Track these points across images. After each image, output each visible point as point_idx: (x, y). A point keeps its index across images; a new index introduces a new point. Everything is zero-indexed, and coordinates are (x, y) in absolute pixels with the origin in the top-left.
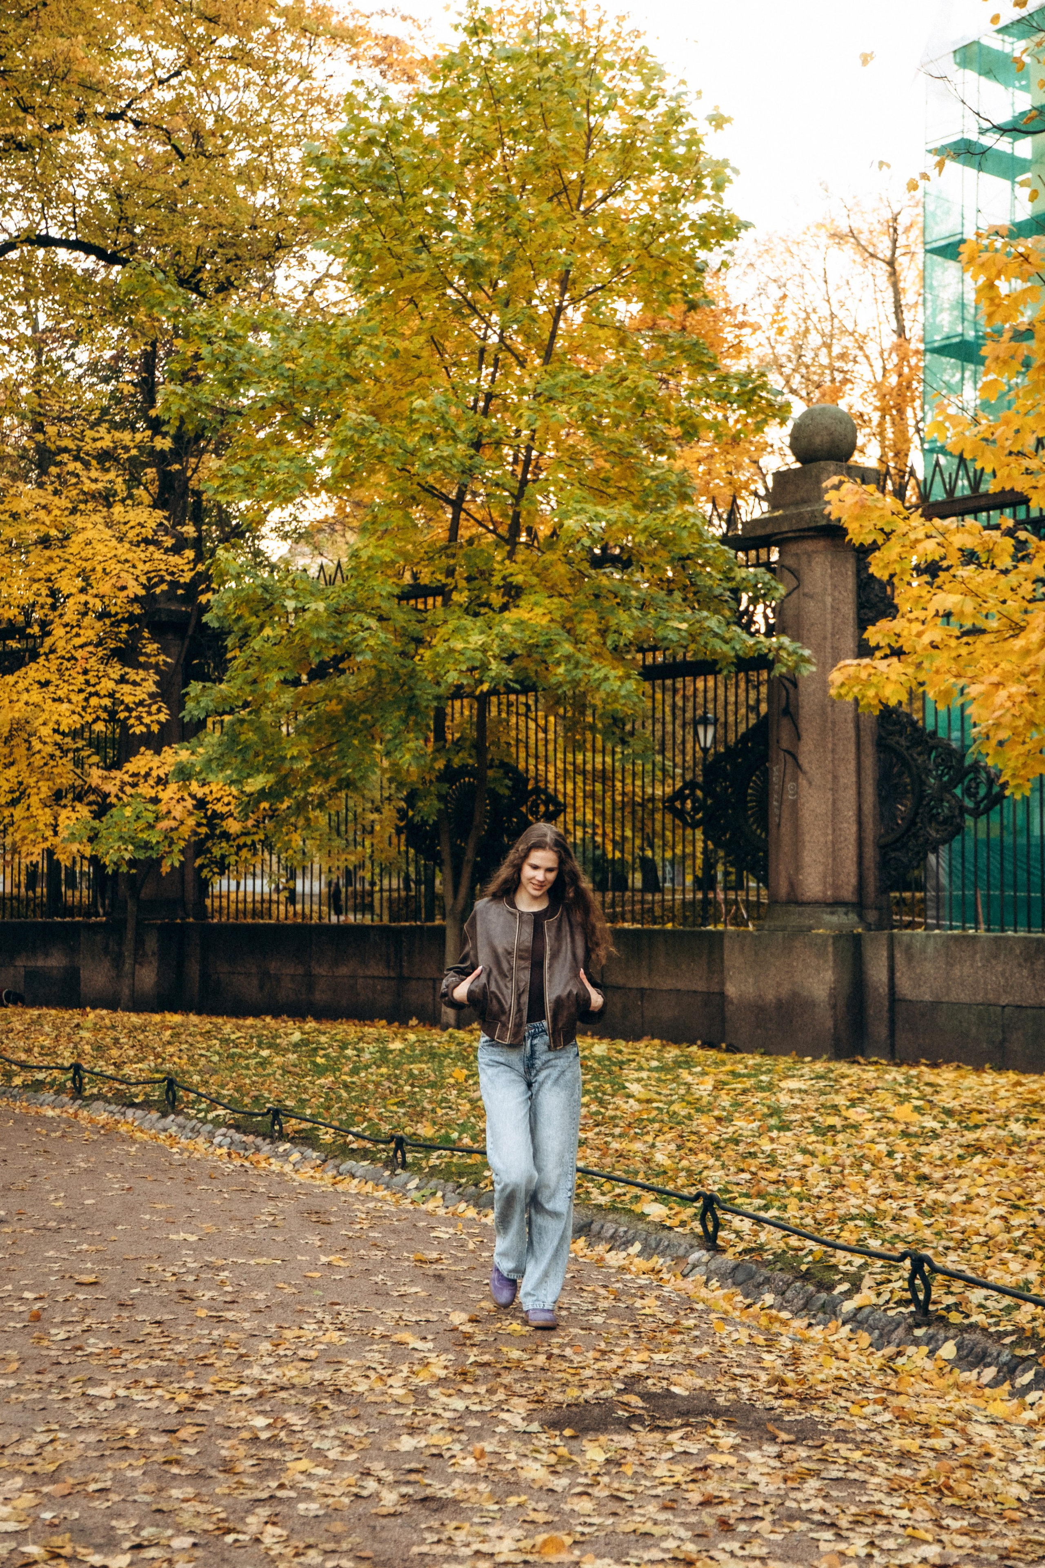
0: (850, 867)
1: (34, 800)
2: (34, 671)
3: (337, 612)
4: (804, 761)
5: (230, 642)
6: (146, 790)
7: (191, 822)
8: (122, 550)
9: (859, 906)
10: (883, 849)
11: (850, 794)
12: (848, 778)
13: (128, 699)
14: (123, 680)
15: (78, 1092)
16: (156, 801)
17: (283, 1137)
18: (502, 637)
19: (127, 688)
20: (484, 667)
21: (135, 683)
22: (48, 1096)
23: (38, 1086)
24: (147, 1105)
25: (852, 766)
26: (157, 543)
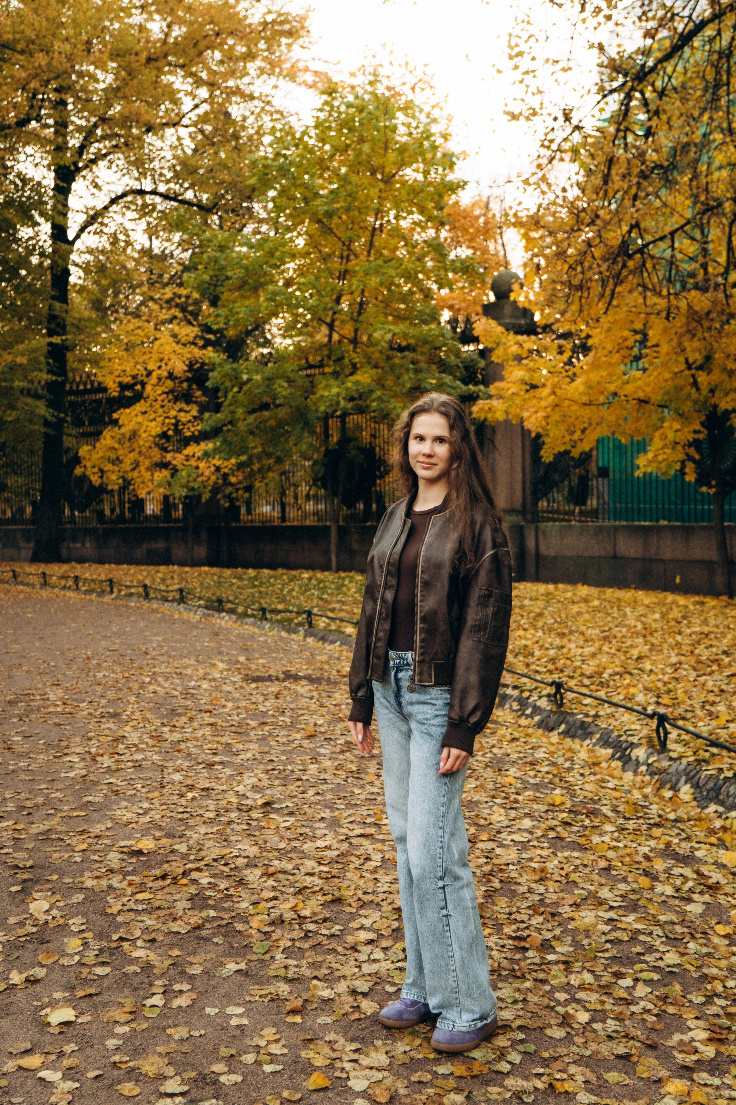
0: (519, 494)
1: (142, 468)
2: (140, 407)
3: (269, 379)
4: (497, 444)
5: (220, 394)
6: (193, 462)
7: (213, 478)
8: (178, 348)
9: (523, 512)
10: (534, 484)
11: (519, 459)
12: (518, 452)
13: (183, 420)
14: (181, 410)
15: (147, 596)
16: (197, 468)
17: (223, 611)
18: (347, 389)
19: (182, 414)
20: (338, 403)
21: (186, 412)
22: (135, 598)
23: (131, 595)
24: (173, 600)
25: (520, 445)
26: (195, 344)
